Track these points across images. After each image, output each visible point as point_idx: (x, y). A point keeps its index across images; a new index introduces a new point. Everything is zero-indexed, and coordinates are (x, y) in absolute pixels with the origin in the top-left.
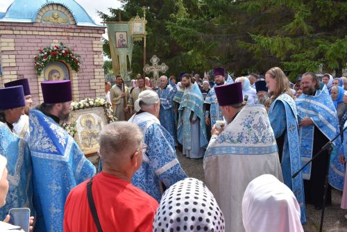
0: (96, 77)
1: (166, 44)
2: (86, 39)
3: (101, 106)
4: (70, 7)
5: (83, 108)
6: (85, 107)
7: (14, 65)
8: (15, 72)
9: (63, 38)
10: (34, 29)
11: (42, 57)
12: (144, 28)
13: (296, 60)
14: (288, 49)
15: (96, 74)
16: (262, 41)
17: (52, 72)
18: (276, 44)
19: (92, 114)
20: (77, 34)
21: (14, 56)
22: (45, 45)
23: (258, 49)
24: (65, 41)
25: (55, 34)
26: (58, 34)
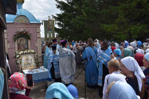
0: (38, 42)
2: (34, 28)
3: (33, 53)
4: (27, 16)
5: (25, 54)
8: (7, 40)
9: (25, 27)
10: (14, 25)
11: (16, 35)
17: (21, 40)
19: (29, 56)
20: (30, 26)
21: (6, 35)
22: (18, 30)
24: (25, 29)
25: (22, 26)
26: (23, 26)
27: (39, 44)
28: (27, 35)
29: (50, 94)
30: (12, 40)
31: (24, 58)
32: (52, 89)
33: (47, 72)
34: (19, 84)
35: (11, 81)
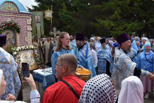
0: (28, 36)
1: (58, 22)
2: (23, 18)
3: (32, 49)
4: (16, 4)
5: (24, 50)
9: (12, 17)
11: (3, 26)
12: (51, 15)
13: (115, 31)
14: (111, 26)
15: (28, 35)
16: (101, 22)
18: (107, 23)
20: (19, 16)
23: (99, 26)
24: (14, 19)
25: (9, 15)
26: (11, 15)
27: (30, 39)
28: (16, 27)
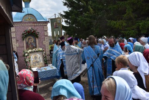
0: (45, 40)
2: (41, 26)
3: (41, 51)
4: (35, 15)
6: (34, 52)
7: (15, 36)
8: (15, 39)
9: (32, 26)
10: (22, 24)
11: (24, 34)
17: (29, 39)
19: (37, 54)
20: (38, 25)
21: (15, 34)
22: (26, 29)
25: (30, 25)
27: (47, 43)
28: (35, 33)
29: (56, 91)
30: (20, 39)
31: (32, 57)
32: (58, 86)
33: (55, 70)
34: (27, 81)
35: (19, 78)
